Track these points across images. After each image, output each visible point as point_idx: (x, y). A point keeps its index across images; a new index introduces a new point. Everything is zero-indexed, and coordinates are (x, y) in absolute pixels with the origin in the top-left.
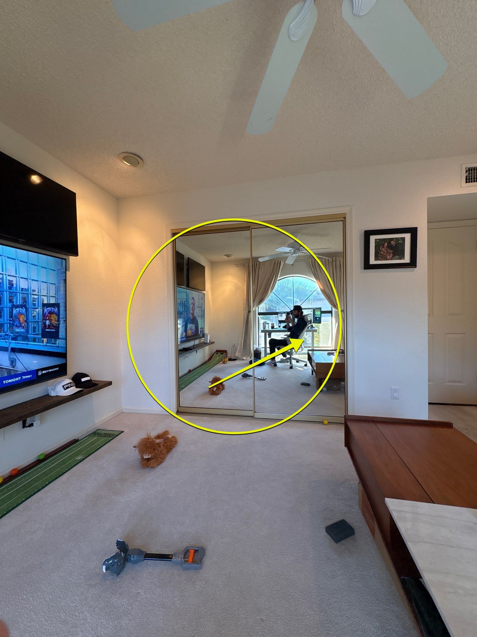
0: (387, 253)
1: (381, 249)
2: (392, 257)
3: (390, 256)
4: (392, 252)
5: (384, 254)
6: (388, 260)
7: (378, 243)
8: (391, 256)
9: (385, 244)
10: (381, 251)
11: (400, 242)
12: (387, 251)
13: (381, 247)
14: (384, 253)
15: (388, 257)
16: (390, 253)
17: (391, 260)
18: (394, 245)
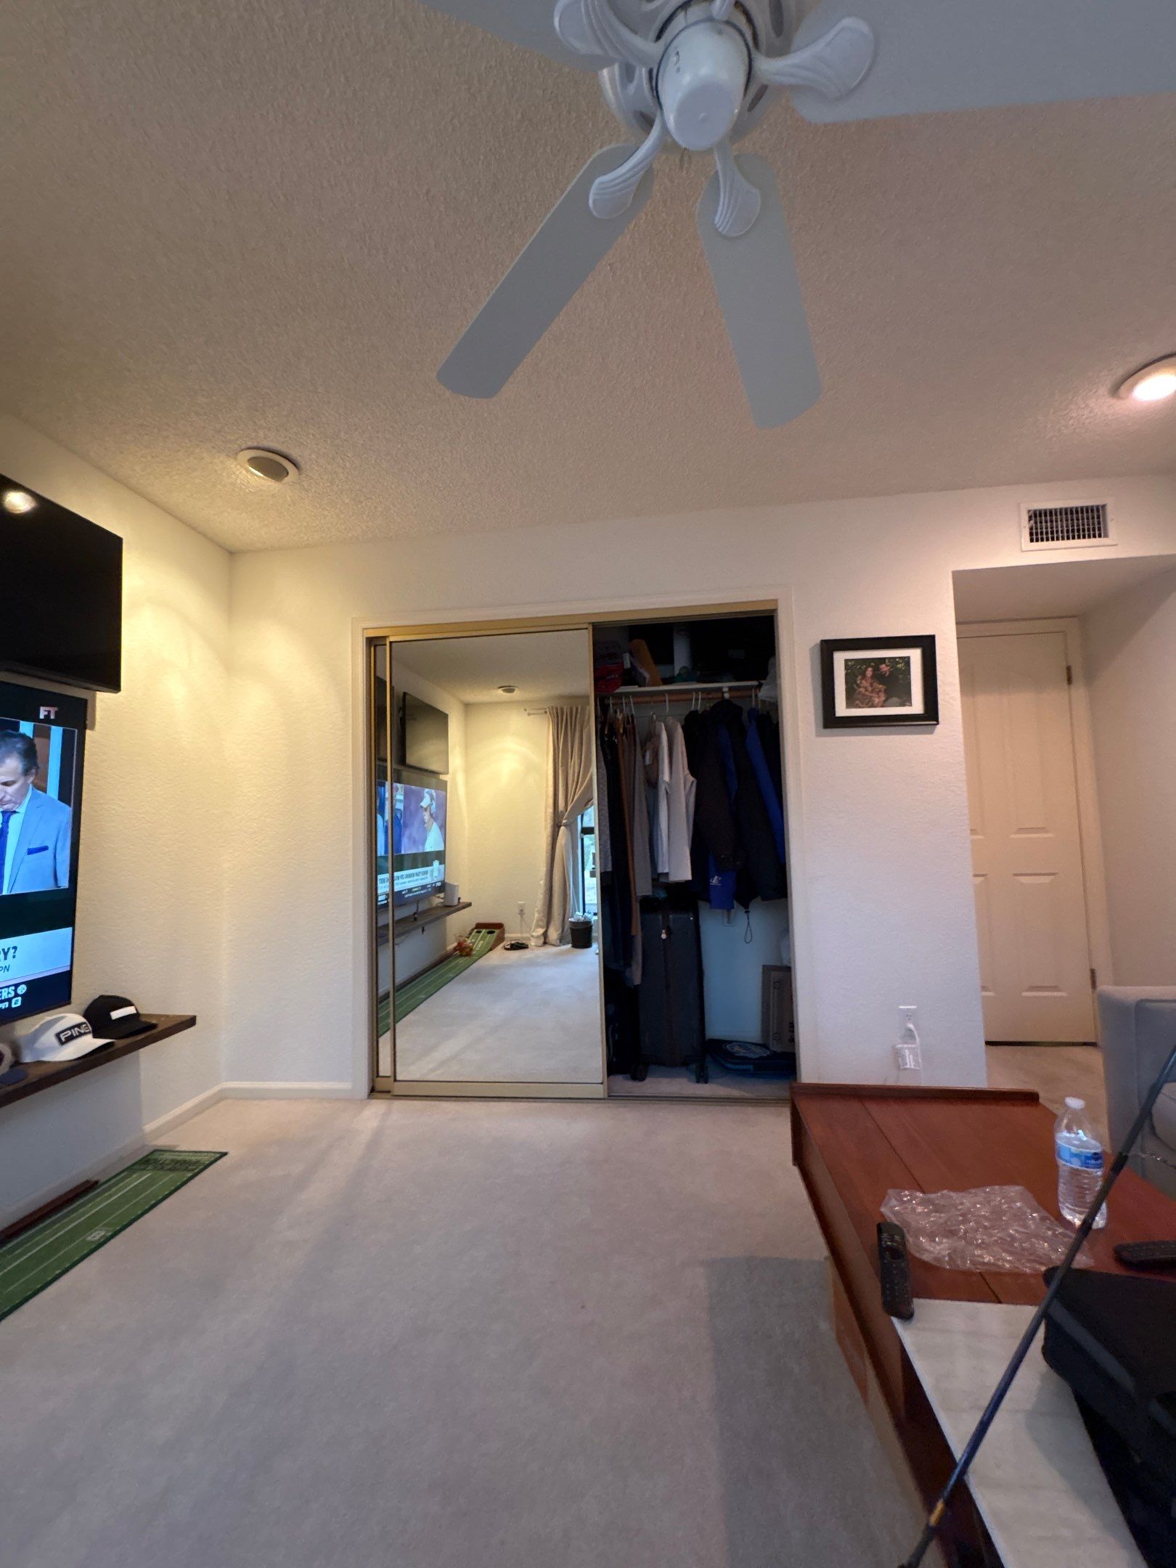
0: (872, 691)
1: (858, 682)
2: (885, 701)
3: (879, 697)
4: (883, 689)
5: (867, 693)
6: (876, 707)
7: (854, 669)
8: (883, 698)
9: (866, 669)
10: (860, 687)
11: (899, 666)
12: (871, 686)
13: (860, 677)
14: (866, 691)
15: (877, 700)
16: (880, 691)
17: (882, 706)
18: (888, 673)
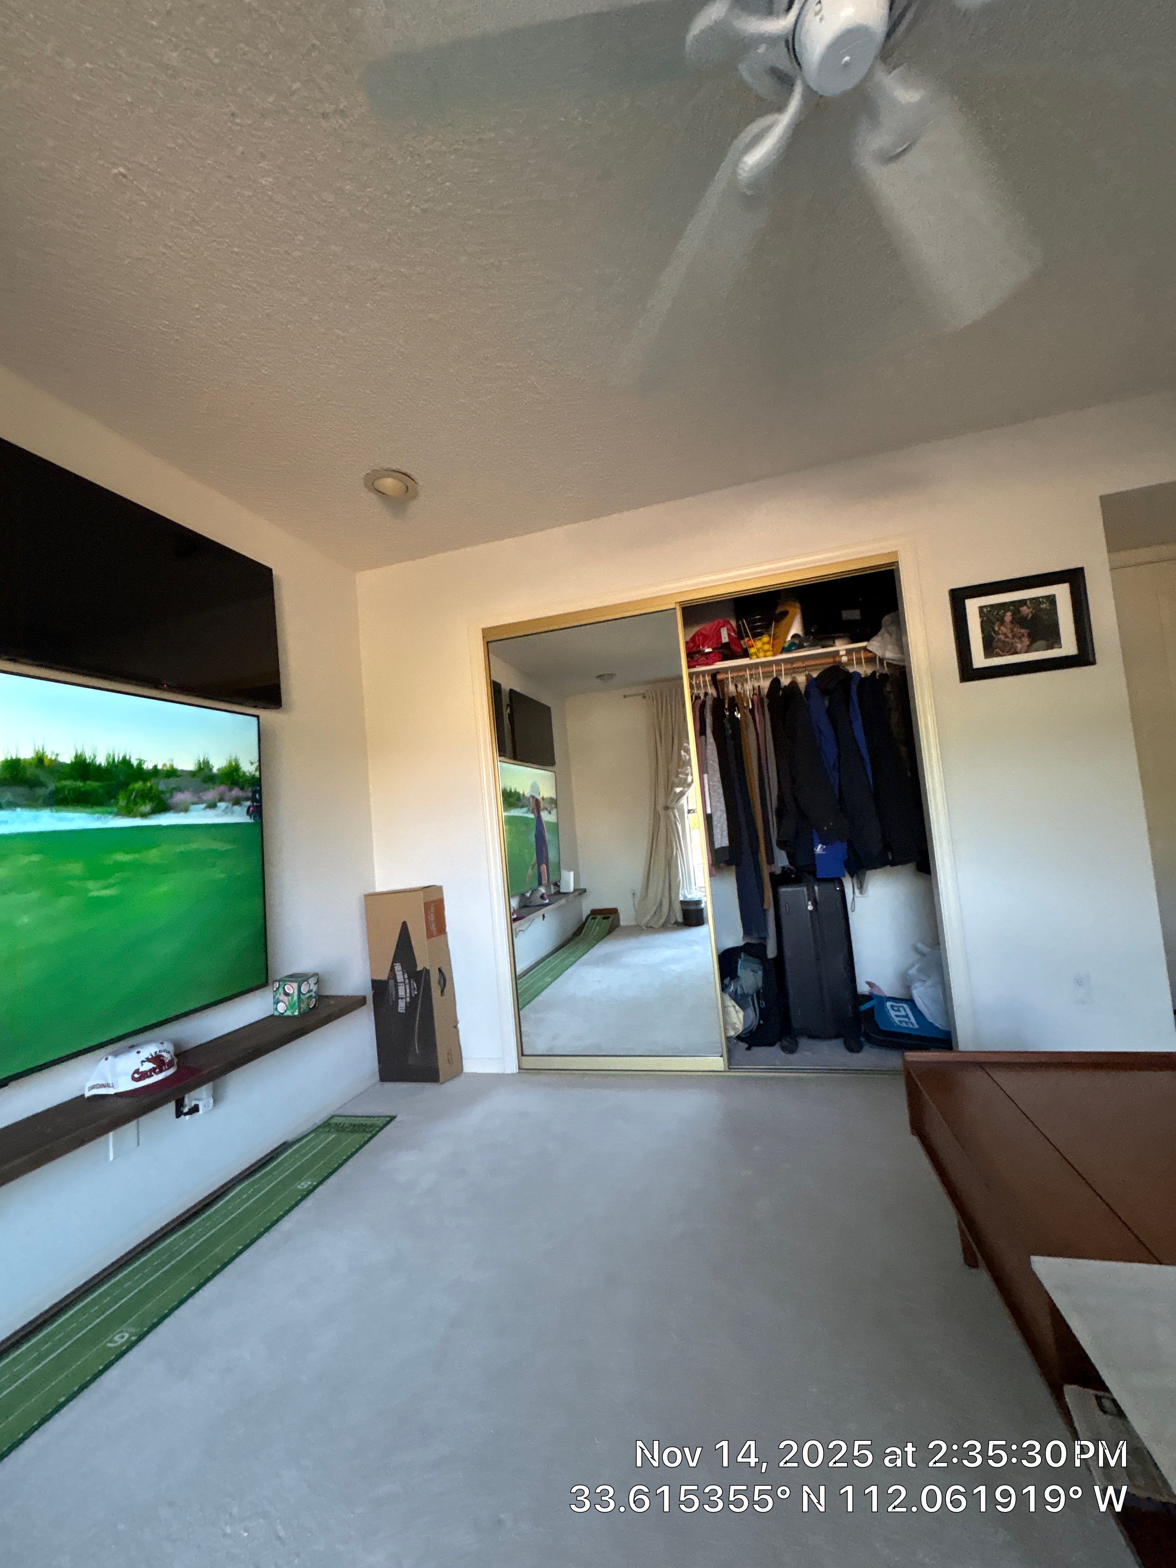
0: (1014, 637)
1: (996, 629)
2: (1029, 646)
3: (1022, 642)
4: (1026, 634)
5: (1007, 640)
6: (1020, 653)
7: (988, 616)
8: (1026, 641)
9: (1004, 614)
10: (999, 634)
11: (1044, 606)
12: (1012, 631)
13: (997, 624)
14: (1007, 637)
15: (1019, 646)
16: (1023, 636)
17: (1026, 652)
18: (1030, 615)
